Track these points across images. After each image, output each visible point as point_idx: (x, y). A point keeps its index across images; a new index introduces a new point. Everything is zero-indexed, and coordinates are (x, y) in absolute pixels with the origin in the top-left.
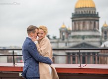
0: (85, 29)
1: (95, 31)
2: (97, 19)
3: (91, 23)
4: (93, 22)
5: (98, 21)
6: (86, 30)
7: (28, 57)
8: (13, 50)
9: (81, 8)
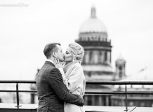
0: (92, 62)
1: (106, 65)
2: (108, 48)
3: (101, 54)
4: (103, 53)
5: (110, 51)
6: (94, 64)
7: (48, 94)
8: (17, 82)
9: (87, 33)
